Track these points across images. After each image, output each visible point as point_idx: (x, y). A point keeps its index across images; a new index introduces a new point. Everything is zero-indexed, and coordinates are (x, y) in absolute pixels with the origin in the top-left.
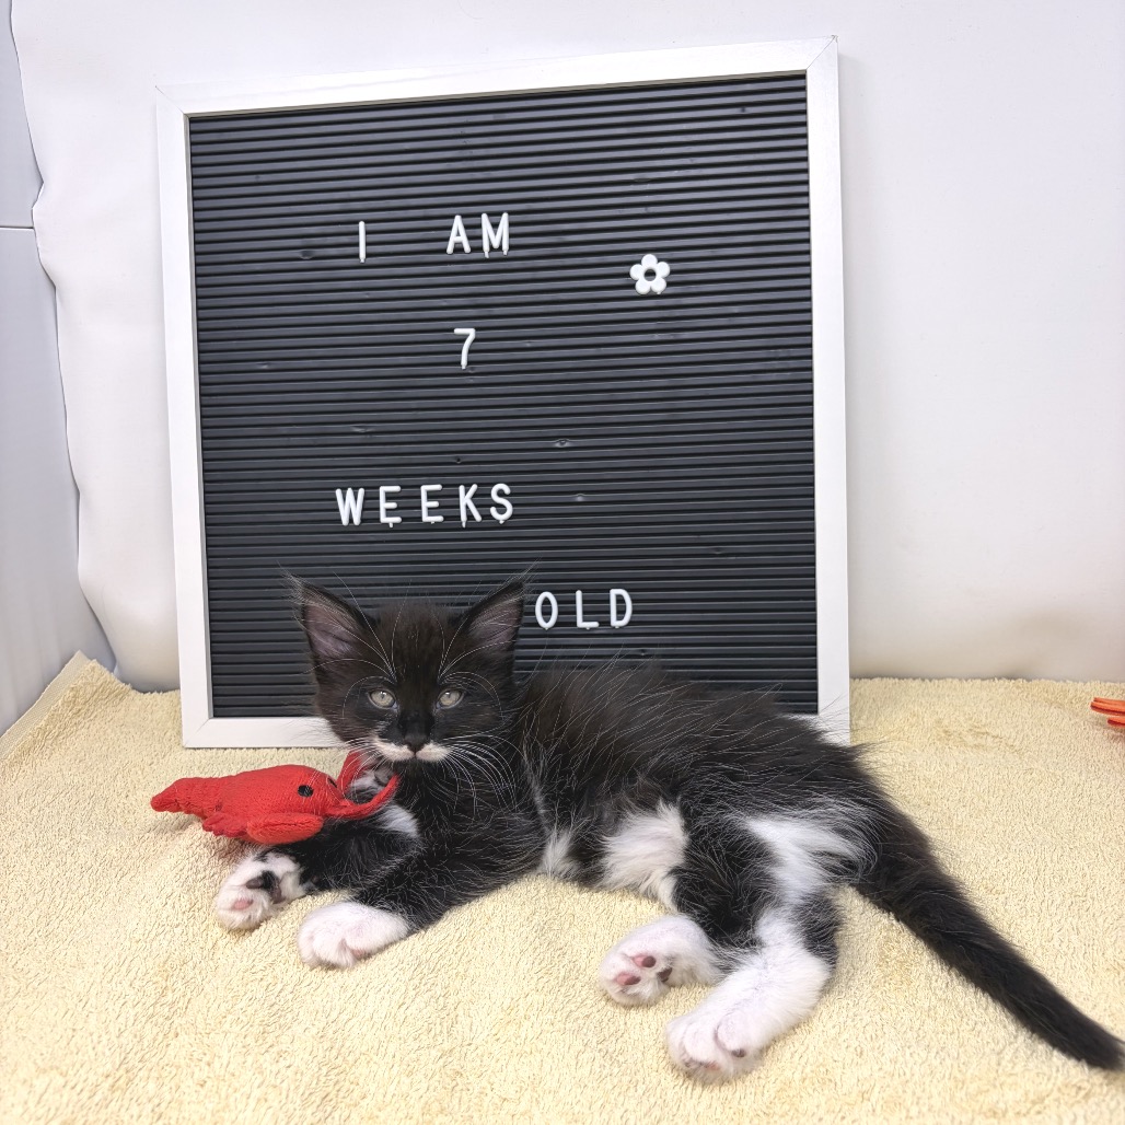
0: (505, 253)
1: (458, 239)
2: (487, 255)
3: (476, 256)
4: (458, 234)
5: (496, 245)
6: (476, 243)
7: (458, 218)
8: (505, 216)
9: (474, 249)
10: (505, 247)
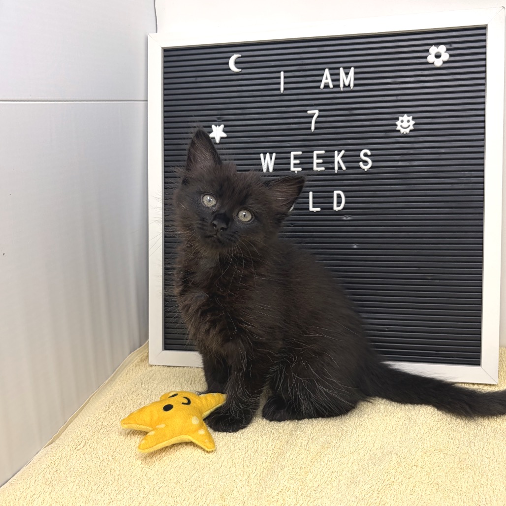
0: (352, 88)
1: (327, 81)
2: (342, 89)
3: (336, 90)
4: (327, 79)
5: (347, 84)
6: (336, 83)
7: (327, 70)
8: (352, 69)
9: (335, 86)
10: (352, 85)
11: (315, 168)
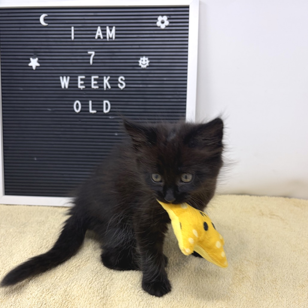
0: (114, 39)
1: (99, 34)
4: (99, 33)
7: (99, 28)
8: (114, 27)
9: (104, 38)
11: (93, 87)
